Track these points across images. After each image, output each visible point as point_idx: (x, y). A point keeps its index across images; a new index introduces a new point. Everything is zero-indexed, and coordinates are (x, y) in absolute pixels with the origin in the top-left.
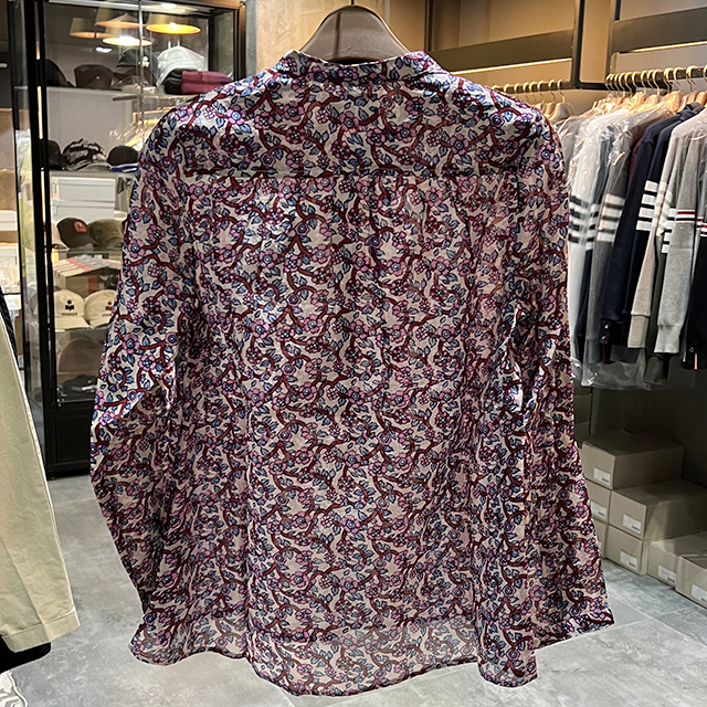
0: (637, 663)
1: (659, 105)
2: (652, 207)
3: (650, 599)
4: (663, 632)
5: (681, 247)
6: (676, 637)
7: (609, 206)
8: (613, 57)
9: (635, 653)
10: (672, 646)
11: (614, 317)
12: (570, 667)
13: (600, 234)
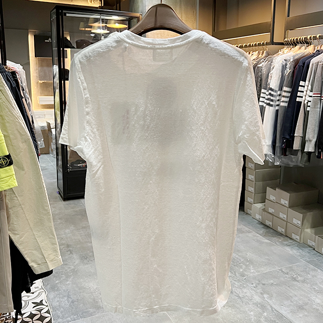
0: (298, 281)
1: (305, 51)
2: (303, 92)
3: (304, 253)
4: (309, 268)
5: (315, 108)
6: (315, 270)
7: (285, 91)
8: (287, 32)
9: (297, 277)
10: (313, 274)
11: (288, 137)
12: (270, 282)
13: (281, 103)
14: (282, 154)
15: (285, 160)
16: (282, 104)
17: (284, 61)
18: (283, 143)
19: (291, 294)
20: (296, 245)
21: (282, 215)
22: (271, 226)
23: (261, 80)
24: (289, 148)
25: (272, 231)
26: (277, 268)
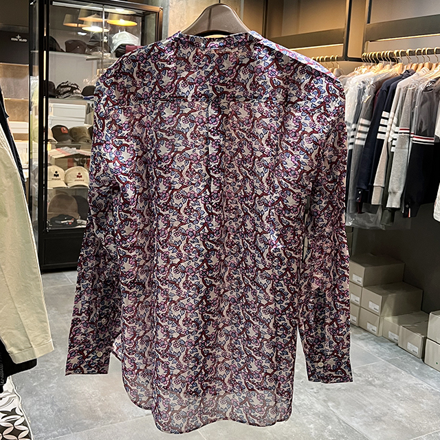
0: (374, 386)
1: (391, 70)
2: (386, 126)
3: (383, 350)
4: (390, 369)
5: (402, 148)
6: (397, 371)
7: (362, 125)
8: (366, 44)
9: (374, 380)
10: (395, 376)
11: (364, 187)
12: (336, 387)
13: (356, 141)
14: (356, 211)
15: (360, 219)
17: (362, 83)
18: (358, 195)
19: (365, 402)
20: (372, 339)
21: (353, 298)
24: (366, 202)
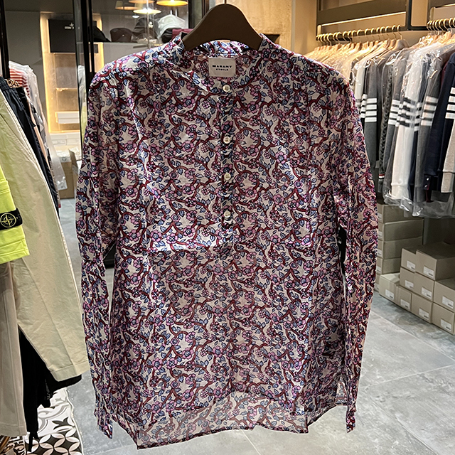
0: (448, 393)
7: (428, 103)
8: (431, 10)
9: (447, 386)
11: (432, 173)
12: (404, 394)
13: (422, 121)
14: (425, 200)
15: (429, 208)
16: (424, 123)
17: (426, 57)
18: (425, 182)
19: (437, 413)
20: (447, 338)
21: (424, 292)
22: (409, 309)
23: (391, 86)
24: (435, 189)
25: (410, 316)
26: (417, 373)
